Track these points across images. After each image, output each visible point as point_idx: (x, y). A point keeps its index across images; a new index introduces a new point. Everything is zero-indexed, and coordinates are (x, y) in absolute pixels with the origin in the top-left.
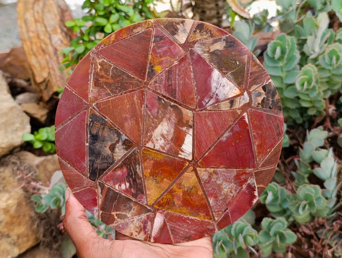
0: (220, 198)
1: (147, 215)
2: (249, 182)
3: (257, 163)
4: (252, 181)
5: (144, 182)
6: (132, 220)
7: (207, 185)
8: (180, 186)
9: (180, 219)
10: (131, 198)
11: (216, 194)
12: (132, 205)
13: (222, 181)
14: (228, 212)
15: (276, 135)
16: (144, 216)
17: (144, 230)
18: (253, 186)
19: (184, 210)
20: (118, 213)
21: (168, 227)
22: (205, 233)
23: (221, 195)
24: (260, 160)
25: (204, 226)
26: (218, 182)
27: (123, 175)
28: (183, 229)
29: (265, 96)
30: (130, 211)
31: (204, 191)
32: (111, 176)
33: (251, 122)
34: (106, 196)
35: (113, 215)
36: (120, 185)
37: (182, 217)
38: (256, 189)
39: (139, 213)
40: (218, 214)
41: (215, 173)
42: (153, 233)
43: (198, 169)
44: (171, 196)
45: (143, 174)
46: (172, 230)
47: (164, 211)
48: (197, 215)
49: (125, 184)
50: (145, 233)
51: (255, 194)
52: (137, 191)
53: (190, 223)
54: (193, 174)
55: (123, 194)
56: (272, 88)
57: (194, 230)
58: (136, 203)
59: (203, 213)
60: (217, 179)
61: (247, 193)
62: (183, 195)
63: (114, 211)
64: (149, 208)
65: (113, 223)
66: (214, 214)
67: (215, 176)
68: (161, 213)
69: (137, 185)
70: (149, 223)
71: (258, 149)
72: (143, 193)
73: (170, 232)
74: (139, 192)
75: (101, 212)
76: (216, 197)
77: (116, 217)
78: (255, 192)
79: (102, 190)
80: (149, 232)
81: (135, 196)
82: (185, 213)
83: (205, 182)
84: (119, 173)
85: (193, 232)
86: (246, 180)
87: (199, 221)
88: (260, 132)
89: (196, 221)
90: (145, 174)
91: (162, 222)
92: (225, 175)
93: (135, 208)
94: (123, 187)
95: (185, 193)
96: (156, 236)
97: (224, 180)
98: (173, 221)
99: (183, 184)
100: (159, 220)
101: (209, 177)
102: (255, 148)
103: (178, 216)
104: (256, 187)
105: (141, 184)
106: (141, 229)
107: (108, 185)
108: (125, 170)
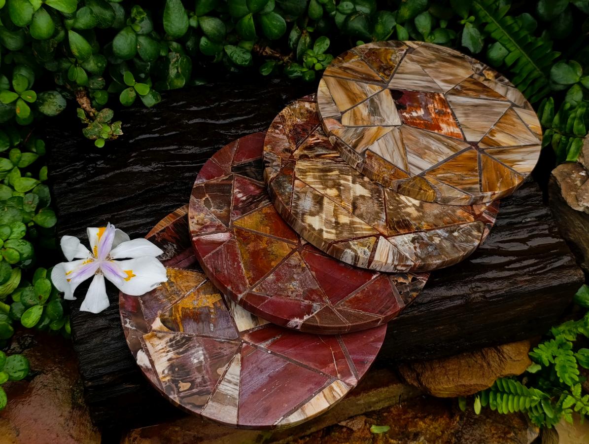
0: (280, 285)
1: (221, 225)
2: (314, 305)
3: (339, 304)
4: (317, 307)
5: (255, 211)
6: (209, 213)
7: (286, 267)
8: (270, 242)
9: (234, 257)
10: (232, 205)
11: (281, 278)
12: (225, 209)
13: (298, 279)
14: (268, 298)
15: (379, 310)
16: (218, 222)
17: (203, 227)
18: (312, 311)
19: (247, 256)
20: (210, 199)
21: (220, 247)
22: (231, 285)
23: (283, 283)
24: (343, 305)
25: (239, 281)
26: (295, 276)
27: (252, 191)
28: (224, 262)
29: (407, 283)
30: (217, 208)
31: (277, 267)
32: (245, 183)
33: (376, 281)
34: (222, 184)
35: (205, 196)
36: (239, 192)
37: (237, 257)
38: (311, 316)
39: (219, 217)
40: (260, 289)
41: (303, 269)
42: (204, 236)
43: (297, 253)
44: (255, 239)
45: (262, 207)
46: (217, 252)
47: (235, 238)
48: (248, 270)
49: (243, 197)
50: (201, 229)
51: (305, 316)
52: (242, 208)
53: (235, 266)
54: (290, 251)
55: (232, 198)
56: (419, 286)
57: (229, 274)
58: (229, 211)
59: (254, 275)
60: (298, 273)
61: (301, 308)
62: (262, 249)
63: (209, 195)
64: (230, 223)
65: (196, 198)
66: (259, 285)
67: (300, 270)
68: (231, 236)
69: (248, 206)
70: (214, 229)
71: (354, 298)
72: (243, 213)
73: (214, 251)
74: (242, 211)
75: (203, 185)
76: (278, 280)
77: (204, 199)
78: (307, 315)
79: (226, 179)
80: (203, 233)
81: (236, 208)
82: (243, 258)
83: (287, 264)
84: (252, 188)
85: (226, 272)
86: (313, 301)
87: (242, 274)
88: (371, 294)
89: (240, 271)
90: (264, 209)
91: (222, 240)
92: (306, 279)
93: (223, 212)
94: (240, 195)
95: (265, 249)
96: (203, 240)
97: (301, 281)
98: (228, 250)
99: (273, 245)
100: (222, 237)
101: (295, 266)
102: (352, 295)
103: (237, 252)
104: (314, 314)
105: (251, 209)
106: (203, 225)
107: (235, 183)
108: (258, 192)
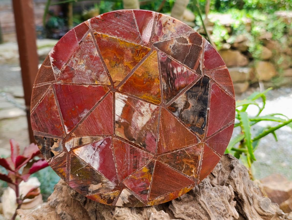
0: (87, 56)
1: (158, 40)
2: (60, 71)
3: (53, 89)
4: (56, 72)
5: (160, 73)
6: (173, 36)
7: (100, 69)
8: (127, 69)
9: (126, 35)
10: (173, 59)
11: (92, 60)
12: (172, 52)
13: (87, 72)
14: (79, 40)
15: (38, 115)
16: (161, 40)
17: (161, 25)
18: (55, 67)
19: (122, 45)
20: (186, 44)
21: (138, 28)
22: (101, 19)
23: (87, 59)
24: (50, 91)
25: (102, 27)
26: (90, 71)
27: (179, 81)
28: (123, 25)
29: (51, 148)
30: (174, 46)
31: (103, 62)
32: (190, 80)
33: (62, 126)
34: (195, 61)
35: (191, 42)
36: (182, 71)
37: (124, 37)
38: (52, 63)
39: (166, 43)
40: (89, 39)
41: (93, 81)
42: (153, 22)
43: (110, 84)
44: (134, 59)
45: (161, 81)
46: (134, 24)
47: (141, 44)
48: (109, 39)
49: (177, 72)
50: (160, 22)
51: (53, 59)
52: (167, 65)
53: (116, 31)
54: (114, 80)
55: (180, 62)
56: (45, 155)
57: (112, 23)
58: (168, 53)
59: (103, 41)
60: (91, 75)
61: (61, 59)
62: (123, 60)
63: (190, 46)
64: (157, 48)
65: (191, 34)
66: (93, 40)
67: (93, 77)
68: (144, 42)
69: (166, 70)
70: (156, 32)
71: (54, 102)
72: (162, 63)
73: (136, 23)
74: (165, 63)
75: (201, 46)
76: (91, 56)
77: (188, 40)
78: (53, 61)
79: (199, 67)
80: (157, 22)
81: (169, 60)
82: (121, 41)
83: (103, 71)
84: (182, 83)
85: (113, 21)
86: (63, 72)
87: (107, 33)
88: (53, 117)
89: (110, 33)
90: (159, 81)
91: (143, 33)
92: (84, 78)
93: (169, 47)
94: (179, 69)
95: (122, 61)
96: (150, 19)
97: (84, 73)
98: (133, 33)
99: (124, 71)
100: (147, 35)
101: (98, 76)
102: (56, 103)
103: (128, 39)
104: (52, 66)
105: (163, 71)
106: (164, 26)
107: (192, 72)
108: (177, 85)
